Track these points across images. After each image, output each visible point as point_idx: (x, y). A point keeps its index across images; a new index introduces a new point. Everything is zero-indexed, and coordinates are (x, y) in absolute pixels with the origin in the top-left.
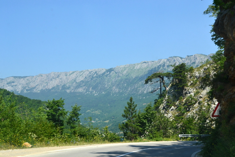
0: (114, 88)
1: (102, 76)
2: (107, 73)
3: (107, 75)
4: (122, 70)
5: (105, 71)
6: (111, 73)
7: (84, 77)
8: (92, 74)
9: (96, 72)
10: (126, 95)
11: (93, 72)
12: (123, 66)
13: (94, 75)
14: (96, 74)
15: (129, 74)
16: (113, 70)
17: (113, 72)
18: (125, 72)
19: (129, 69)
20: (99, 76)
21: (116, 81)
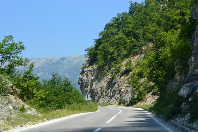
0: (67, 74)
1: (56, 64)
2: (61, 62)
3: (61, 63)
4: (73, 60)
5: (59, 59)
6: (64, 62)
7: (41, 64)
8: (48, 61)
9: (51, 60)
10: (76, 81)
11: (49, 60)
12: (74, 56)
13: (49, 62)
14: (51, 62)
15: (79, 63)
16: (66, 59)
17: (65, 60)
18: (75, 62)
19: (79, 59)
20: (54, 63)
21: (68, 69)
